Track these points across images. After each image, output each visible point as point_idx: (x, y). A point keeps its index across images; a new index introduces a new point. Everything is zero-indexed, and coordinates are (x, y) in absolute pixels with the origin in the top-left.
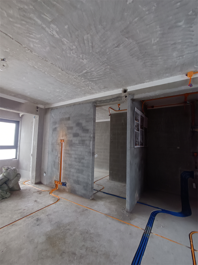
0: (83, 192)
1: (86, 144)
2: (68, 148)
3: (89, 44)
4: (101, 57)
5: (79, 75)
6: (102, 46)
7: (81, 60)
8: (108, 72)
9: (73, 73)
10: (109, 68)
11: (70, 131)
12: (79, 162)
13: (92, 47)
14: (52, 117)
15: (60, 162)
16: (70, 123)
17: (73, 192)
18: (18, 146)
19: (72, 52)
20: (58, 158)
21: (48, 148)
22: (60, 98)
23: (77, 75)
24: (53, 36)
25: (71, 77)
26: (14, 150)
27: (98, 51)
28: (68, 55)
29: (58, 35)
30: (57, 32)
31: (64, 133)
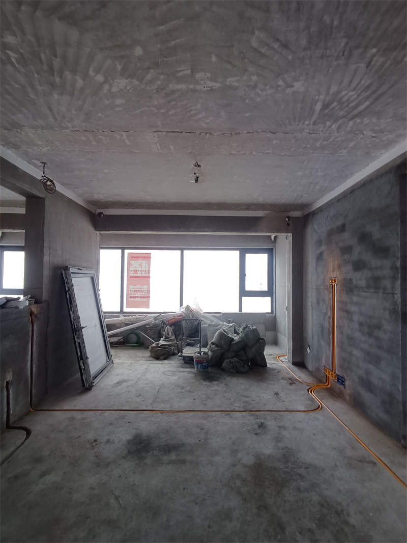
0: (383, 416)
1: (385, 289)
2: (345, 298)
3: (272, 48)
4: (326, 48)
5: (312, 122)
6: (302, 24)
7: (289, 90)
8: (387, 65)
9: (298, 125)
10: (378, 51)
11: (346, 257)
12: (370, 335)
13: (285, 46)
14: (315, 229)
15: (331, 329)
16: (347, 238)
17: (357, 405)
18: (274, 291)
19: (258, 90)
20: (327, 318)
21: (311, 297)
22: (317, 187)
23: (308, 125)
24: (212, 90)
25: (300, 136)
26: (268, 300)
27: (304, 43)
28: (258, 100)
29: (216, 82)
30: (212, 80)
31: (336, 263)
